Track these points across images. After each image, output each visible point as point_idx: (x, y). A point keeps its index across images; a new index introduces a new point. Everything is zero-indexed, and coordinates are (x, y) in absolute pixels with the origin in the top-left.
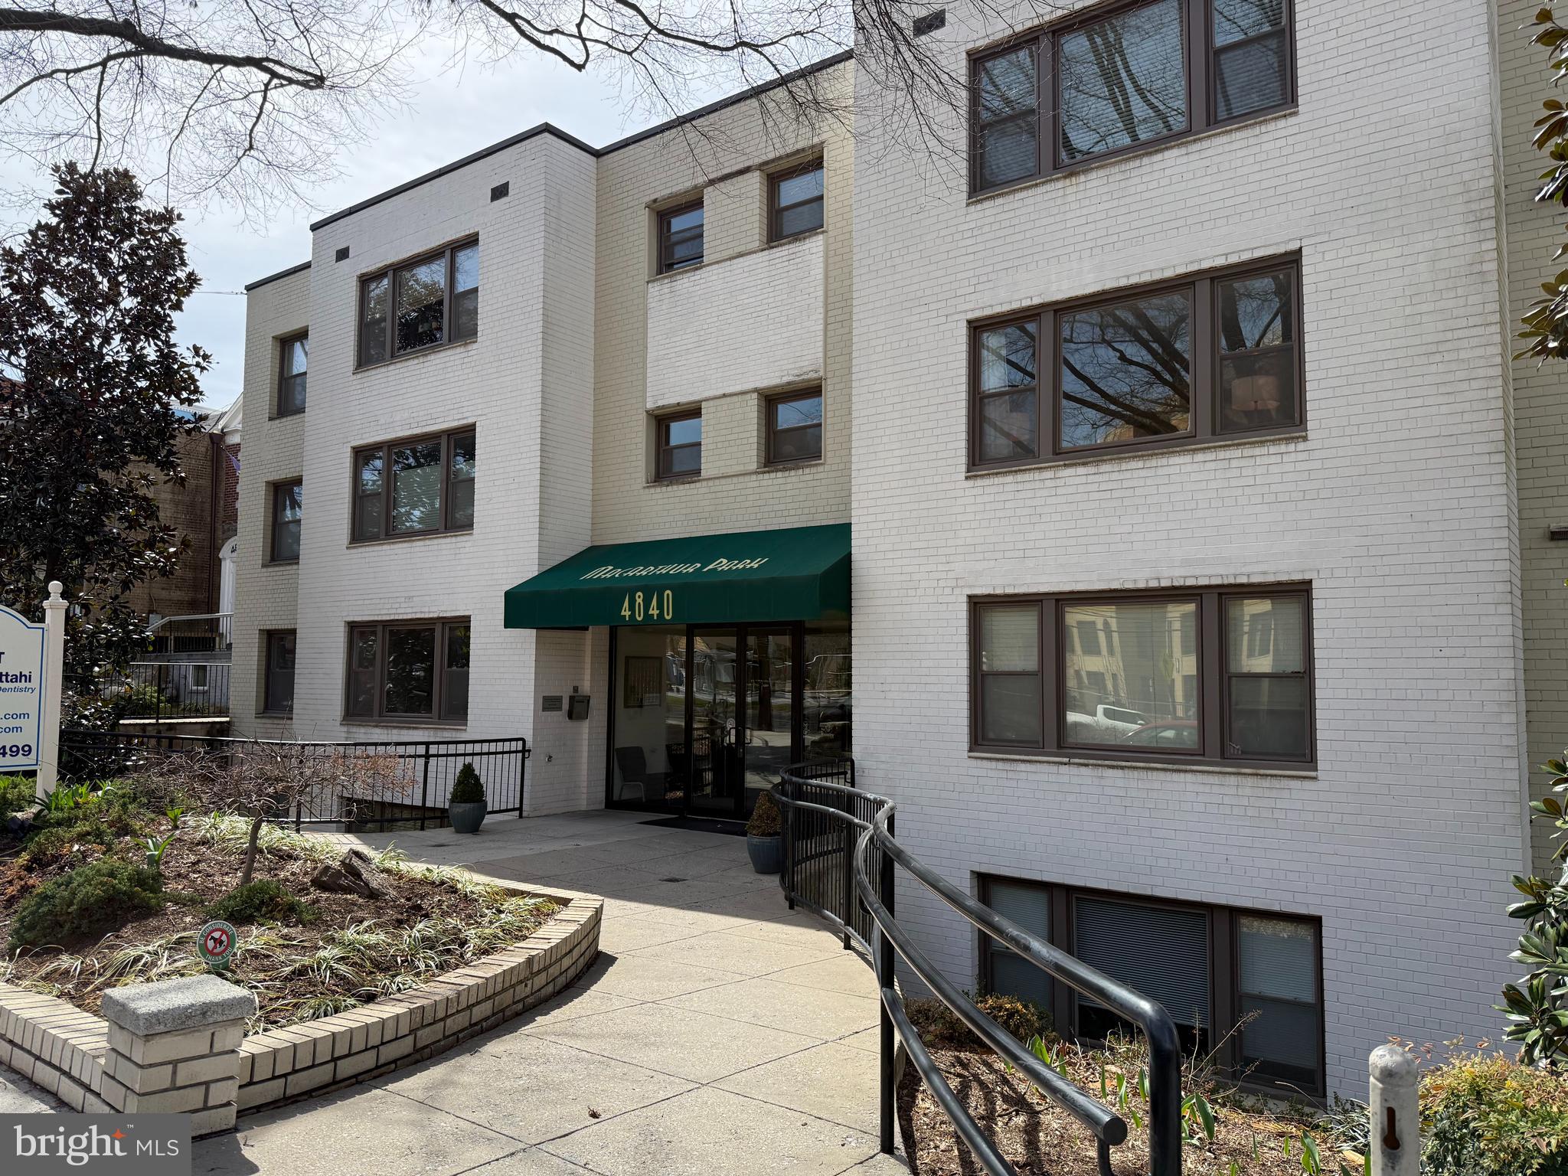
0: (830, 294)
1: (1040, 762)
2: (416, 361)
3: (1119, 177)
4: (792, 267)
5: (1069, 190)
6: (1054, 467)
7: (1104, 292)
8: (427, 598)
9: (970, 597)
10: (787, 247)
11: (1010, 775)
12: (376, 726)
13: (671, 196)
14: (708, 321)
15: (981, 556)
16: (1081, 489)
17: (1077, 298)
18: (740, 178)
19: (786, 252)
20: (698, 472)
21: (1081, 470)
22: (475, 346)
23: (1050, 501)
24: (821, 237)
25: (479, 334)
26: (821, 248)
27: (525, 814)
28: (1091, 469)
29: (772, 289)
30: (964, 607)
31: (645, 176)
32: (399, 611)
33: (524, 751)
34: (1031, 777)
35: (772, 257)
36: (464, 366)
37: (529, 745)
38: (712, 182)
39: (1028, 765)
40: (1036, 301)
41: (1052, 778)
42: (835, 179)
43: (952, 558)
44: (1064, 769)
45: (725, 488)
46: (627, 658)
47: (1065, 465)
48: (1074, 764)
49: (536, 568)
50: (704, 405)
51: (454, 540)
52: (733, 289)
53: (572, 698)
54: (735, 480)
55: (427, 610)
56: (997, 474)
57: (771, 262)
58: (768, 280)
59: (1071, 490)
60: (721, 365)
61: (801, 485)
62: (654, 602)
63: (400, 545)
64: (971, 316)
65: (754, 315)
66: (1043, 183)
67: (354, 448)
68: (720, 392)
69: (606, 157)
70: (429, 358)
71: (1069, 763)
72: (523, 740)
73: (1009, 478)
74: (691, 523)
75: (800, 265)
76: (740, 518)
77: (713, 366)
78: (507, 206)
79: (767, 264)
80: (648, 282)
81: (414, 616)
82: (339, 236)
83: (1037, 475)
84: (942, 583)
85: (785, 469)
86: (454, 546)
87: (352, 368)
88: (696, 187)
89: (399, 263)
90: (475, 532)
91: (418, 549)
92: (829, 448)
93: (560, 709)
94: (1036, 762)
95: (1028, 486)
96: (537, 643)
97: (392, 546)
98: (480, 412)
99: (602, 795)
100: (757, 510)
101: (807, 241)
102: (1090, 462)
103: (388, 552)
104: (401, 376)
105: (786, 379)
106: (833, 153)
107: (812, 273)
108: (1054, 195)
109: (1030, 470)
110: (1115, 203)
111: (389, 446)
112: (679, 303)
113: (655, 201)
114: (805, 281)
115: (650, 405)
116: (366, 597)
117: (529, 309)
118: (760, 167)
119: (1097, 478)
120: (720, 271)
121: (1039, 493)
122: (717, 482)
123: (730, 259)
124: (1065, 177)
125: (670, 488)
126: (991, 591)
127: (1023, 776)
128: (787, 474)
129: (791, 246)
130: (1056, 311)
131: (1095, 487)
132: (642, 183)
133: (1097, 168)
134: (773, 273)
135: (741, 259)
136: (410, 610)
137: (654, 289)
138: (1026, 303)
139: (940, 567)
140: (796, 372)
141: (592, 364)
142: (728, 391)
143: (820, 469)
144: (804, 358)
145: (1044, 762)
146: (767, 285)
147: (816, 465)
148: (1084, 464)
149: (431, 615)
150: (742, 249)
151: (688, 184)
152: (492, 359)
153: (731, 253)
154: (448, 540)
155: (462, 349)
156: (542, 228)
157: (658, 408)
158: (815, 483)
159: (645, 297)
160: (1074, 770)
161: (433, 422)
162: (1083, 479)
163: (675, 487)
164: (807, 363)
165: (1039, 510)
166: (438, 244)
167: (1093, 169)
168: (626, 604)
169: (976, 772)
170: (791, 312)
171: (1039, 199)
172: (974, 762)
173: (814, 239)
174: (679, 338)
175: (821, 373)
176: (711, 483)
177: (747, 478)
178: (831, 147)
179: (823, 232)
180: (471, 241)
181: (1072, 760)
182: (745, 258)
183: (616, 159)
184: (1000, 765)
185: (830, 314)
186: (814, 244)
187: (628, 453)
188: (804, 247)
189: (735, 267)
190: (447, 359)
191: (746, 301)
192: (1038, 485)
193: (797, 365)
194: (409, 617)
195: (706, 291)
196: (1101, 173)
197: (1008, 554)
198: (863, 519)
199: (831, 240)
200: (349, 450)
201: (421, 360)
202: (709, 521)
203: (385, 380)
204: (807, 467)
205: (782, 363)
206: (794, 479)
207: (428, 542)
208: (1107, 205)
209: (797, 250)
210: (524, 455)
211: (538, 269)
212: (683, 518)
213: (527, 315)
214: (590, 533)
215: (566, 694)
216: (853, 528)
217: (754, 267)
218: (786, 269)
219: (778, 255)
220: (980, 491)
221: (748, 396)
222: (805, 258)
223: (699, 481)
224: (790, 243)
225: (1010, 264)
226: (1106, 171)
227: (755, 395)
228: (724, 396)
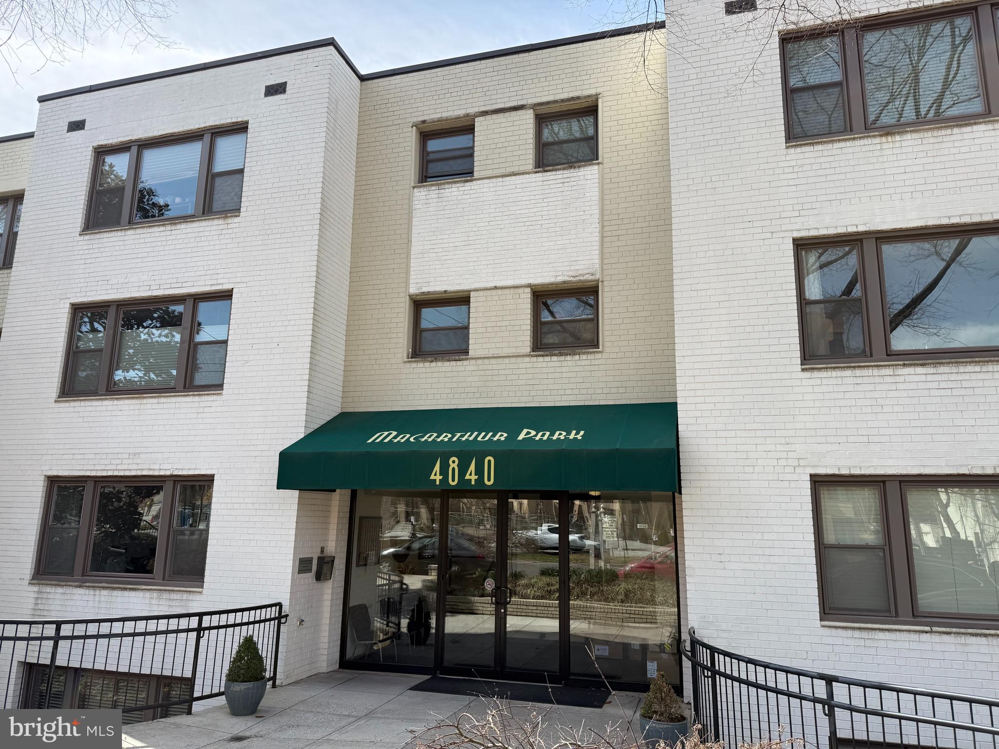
0: (605, 213)
1: (900, 631)
2: (162, 229)
3: (932, 140)
4: (566, 189)
5: (885, 146)
6: (892, 365)
7: (926, 228)
8: (159, 455)
9: (812, 476)
10: (561, 172)
11: (868, 643)
12: (80, 587)
13: (440, 120)
14: (478, 225)
15: (823, 440)
16: (921, 385)
17: (901, 230)
18: (514, 113)
19: (561, 176)
20: (466, 352)
21: (920, 370)
22: (236, 220)
23: (891, 394)
24: (596, 167)
25: (242, 210)
26: (597, 176)
27: (278, 682)
28: (930, 370)
29: (546, 204)
30: (808, 485)
31: (412, 101)
32: (119, 467)
33: (280, 618)
34: (891, 645)
35: (545, 178)
36: (222, 237)
37: (286, 609)
38: (485, 113)
39: (887, 633)
40: (861, 229)
41: (914, 646)
42: (609, 124)
43: (791, 440)
44: (924, 637)
45: (495, 367)
46: (361, 518)
47: (904, 365)
48: (936, 632)
49: (303, 430)
50: (472, 294)
51: (197, 399)
52: (506, 201)
53: (319, 558)
54: (506, 360)
55: (157, 467)
56: (835, 368)
57: (545, 183)
58: (543, 196)
59: (911, 386)
60: (492, 262)
61: (577, 369)
62: (472, 467)
63: (127, 402)
64: (797, 235)
65: (527, 224)
66: (860, 138)
67: (72, 305)
68: (492, 285)
69: (371, 82)
70: (179, 227)
71: (931, 632)
72: (280, 605)
73: (848, 373)
74: (456, 396)
75: (574, 188)
76: (511, 394)
77: (483, 263)
78: (284, 102)
79: (541, 183)
80: (414, 188)
81: (139, 473)
82: (75, 109)
83: (876, 372)
84: (783, 462)
85: (561, 354)
86: (197, 405)
87: (79, 230)
88: (467, 115)
89: (146, 140)
90: (224, 392)
91: (149, 406)
92: (607, 339)
93: (310, 570)
94: (896, 630)
95: (866, 380)
96: (300, 503)
97: (116, 402)
98: (239, 280)
99: (337, 655)
100: (530, 388)
101: (582, 169)
102: (928, 364)
103: (110, 408)
104: (142, 241)
105: (560, 279)
106: (605, 104)
107: (587, 195)
108: (871, 148)
109: (869, 366)
110: (931, 160)
111: (118, 306)
112: (448, 207)
113: (424, 122)
114: (579, 200)
115: (413, 290)
116: (77, 451)
117: (306, 192)
118: (534, 106)
119: (936, 378)
120: (492, 185)
121: (879, 387)
122: (486, 361)
123: (503, 176)
124: (881, 136)
125: (433, 364)
126: (835, 471)
127: (882, 644)
128: (562, 358)
129: (565, 172)
130: (877, 239)
131: (935, 385)
132: (409, 106)
133: (911, 131)
134: (547, 191)
135: (513, 178)
136: (135, 467)
137: (421, 194)
138: (852, 229)
139: (779, 448)
140: (571, 273)
141: (349, 250)
142: (499, 284)
143: (599, 356)
144: (579, 263)
145: (903, 631)
146: (541, 201)
147: (594, 352)
148: (922, 365)
149: (162, 473)
150: (515, 169)
151: (461, 113)
152: (257, 233)
153: (503, 171)
154: (188, 399)
155: (221, 222)
156: (325, 124)
157: (423, 294)
158: (592, 368)
159: (410, 199)
160: (936, 638)
161: (177, 285)
162: (923, 378)
163: (440, 364)
164: (582, 267)
165: (880, 402)
166: (197, 126)
167: (907, 132)
168: (437, 467)
169: (830, 641)
170: (564, 224)
171: (857, 149)
172: (827, 631)
173: (590, 168)
174: (447, 236)
175: (598, 276)
176: (480, 362)
177: (520, 360)
178: (605, 99)
179: (598, 164)
180: (241, 128)
181: (934, 629)
182: (518, 177)
183: (381, 84)
184: (857, 634)
185: (606, 229)
186: (589, 172)
187: (388, 330)
188: (579, 174)
189: (507, 183)
190: (202, 229)
191: (518, 212)
192: (877, 380)
193: (572, 268)
194: (133, 473)
195: (475, 200)
196: (915, 136)
197: (851, 439)
198: (689, 400)
199: (606, 171)
200: (68, 306)
201: (169, 228)
202: (477, 395)
203: (122, 243)
204: (584, 353)
205: (556, 265)
206: (570, 363)
207: (162, 400)
208: (924, 161)
209: (571, 175)
210: (292, 323)
211: (318, 159)
212: (449, 391)
213: (302, 197)
214: (340, 400)
215: (315, 555)
216: (679, 407)
217: (527, 185)
218: (560, 190)
219: (551, 177)
220: (818, 382)
221: (521, 290)
222: (579, 183)
223: (467, 359)
224: (564, 169)
225: (833, 197)
226: (921, 135)
227: (528, 290)
228: (496, 288)
